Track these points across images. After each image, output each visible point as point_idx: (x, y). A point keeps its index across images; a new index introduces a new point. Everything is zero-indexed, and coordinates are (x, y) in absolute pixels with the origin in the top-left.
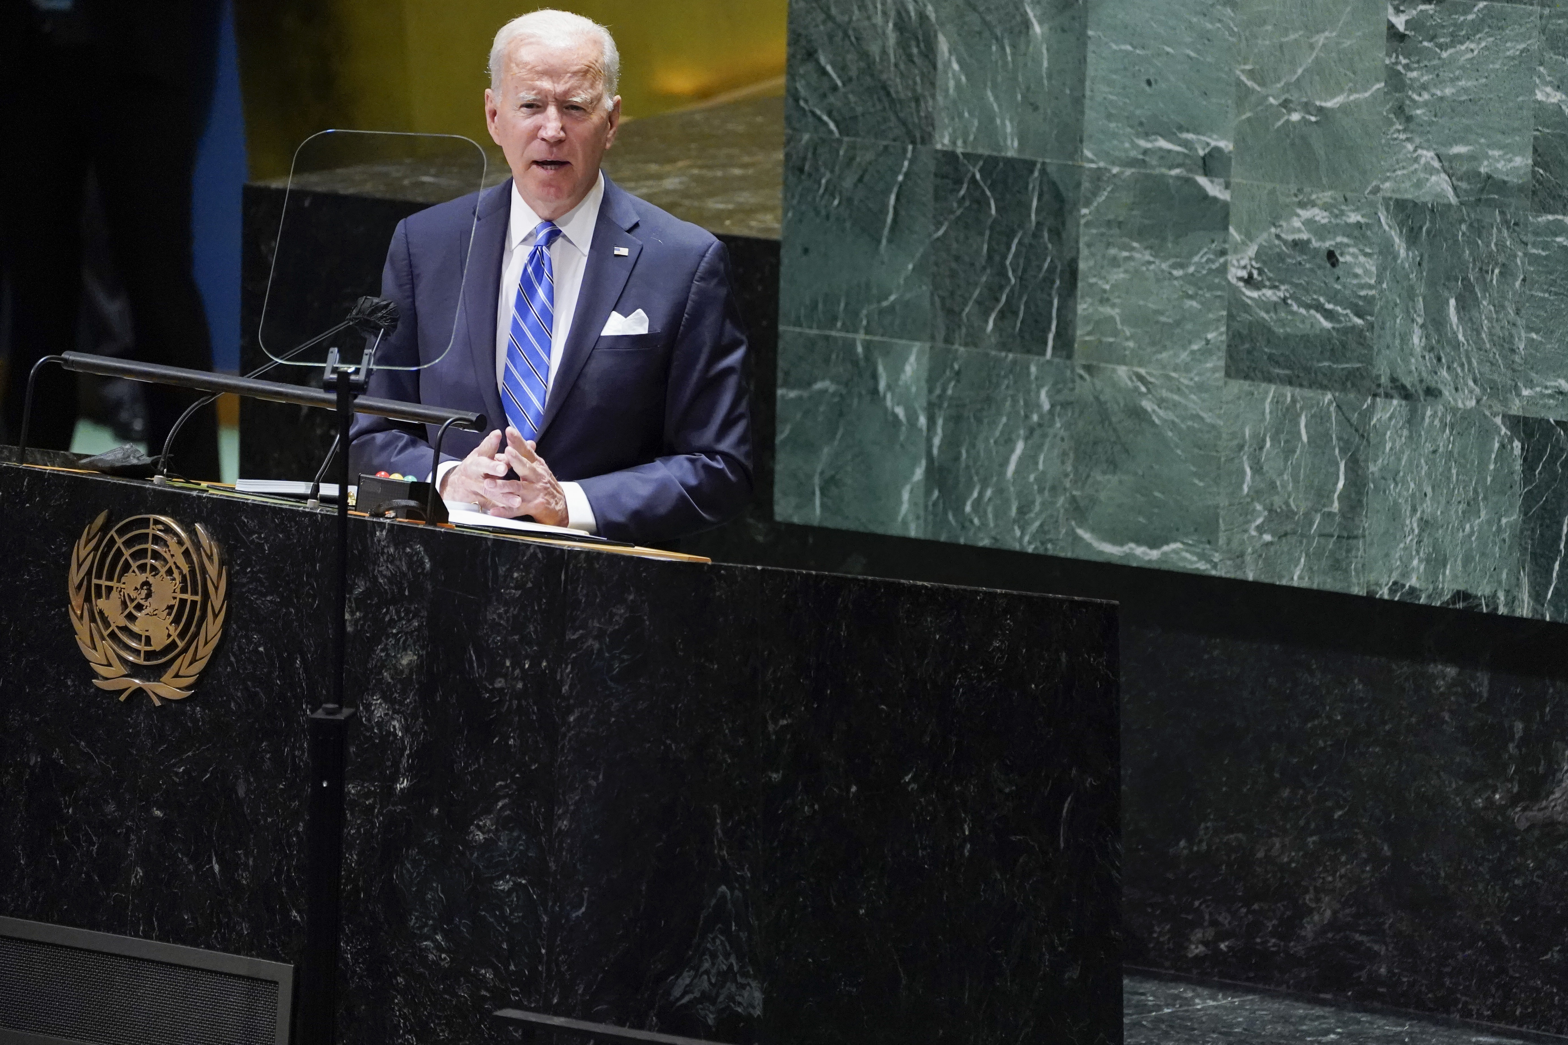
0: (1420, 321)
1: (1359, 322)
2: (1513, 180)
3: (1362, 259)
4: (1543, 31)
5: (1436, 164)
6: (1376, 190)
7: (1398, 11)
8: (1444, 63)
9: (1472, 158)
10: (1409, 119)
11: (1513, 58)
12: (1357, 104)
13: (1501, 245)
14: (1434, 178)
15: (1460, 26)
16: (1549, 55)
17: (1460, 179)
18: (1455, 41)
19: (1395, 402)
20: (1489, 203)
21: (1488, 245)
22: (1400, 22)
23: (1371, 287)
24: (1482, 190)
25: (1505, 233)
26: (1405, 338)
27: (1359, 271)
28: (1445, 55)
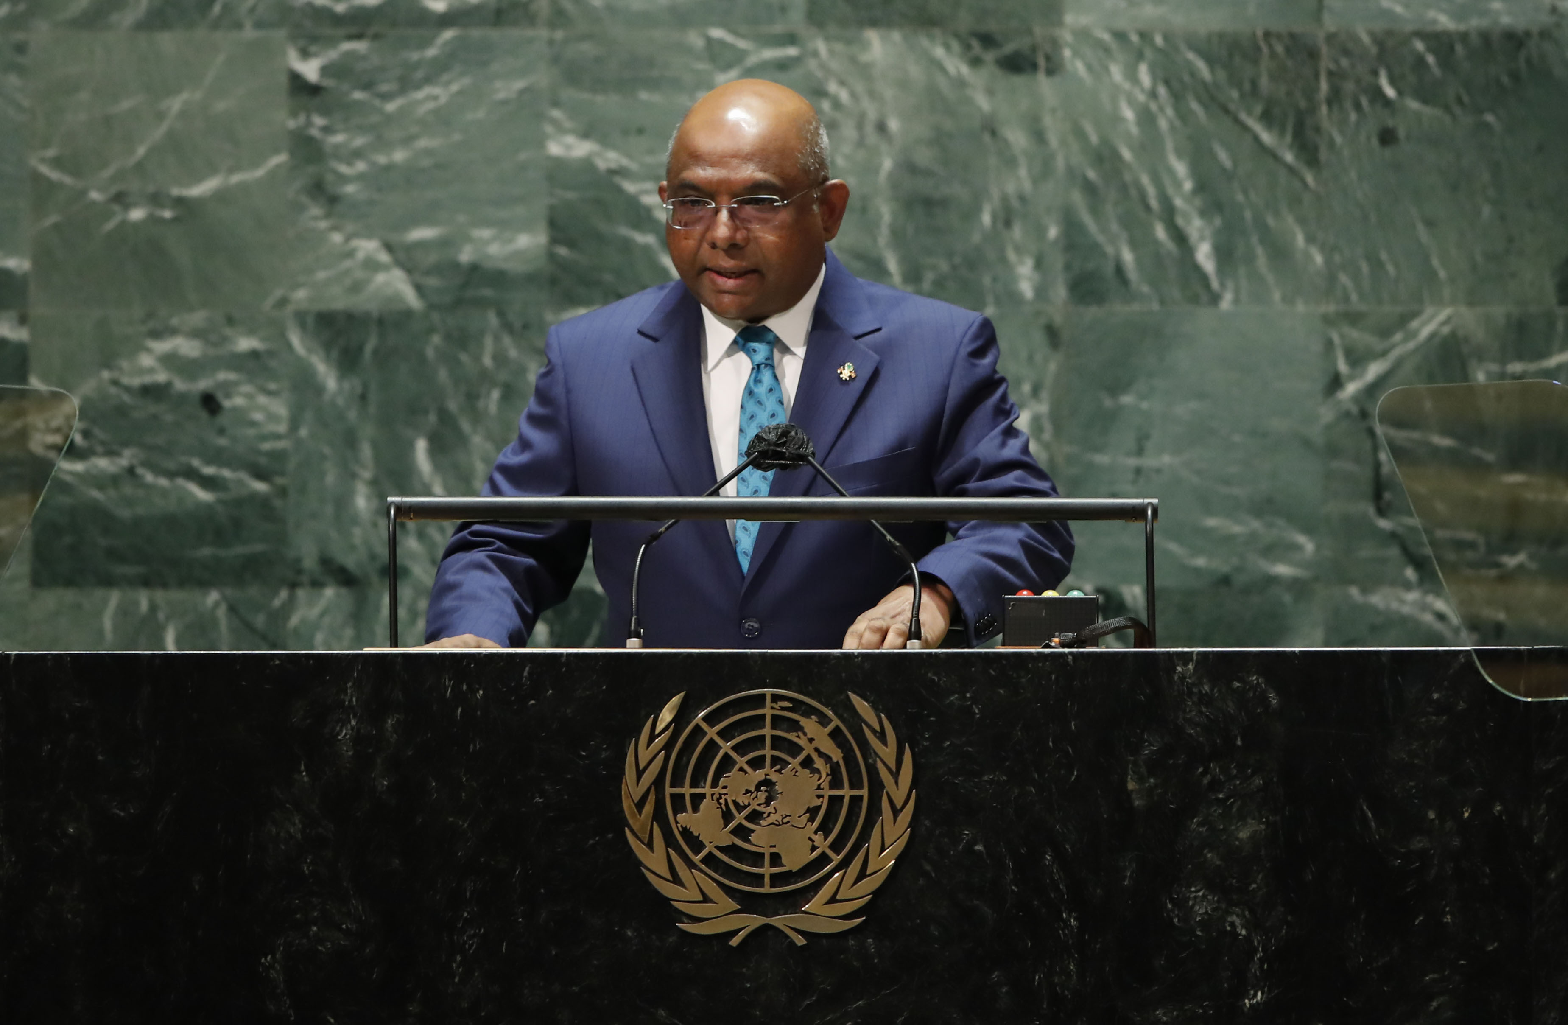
0: (367, 474)
1: (260, 487)
2: (516, 267)
3: (262, 400)
4: (555, 60)
5: (384, 257)
6: (283, 302)
7: (305, 54)
8: (389, 119)
9: (444, 243)
10: (333, 200)
11: (505, 102)
12: (243, 187)
13: (500, 358)
14: (380, 278)
15: (418, 65)
16: (569, 94)
17: (428, 273)
18: (406, 85)
19: (329, 592)
20: (481, 303)
21: (477, 359)
22: (310, 70)
23: (277, 437)
24: (465, 285)
25: (507, 341)
26: (342, 502)
27: (258, 416)
28: (391, 107)
